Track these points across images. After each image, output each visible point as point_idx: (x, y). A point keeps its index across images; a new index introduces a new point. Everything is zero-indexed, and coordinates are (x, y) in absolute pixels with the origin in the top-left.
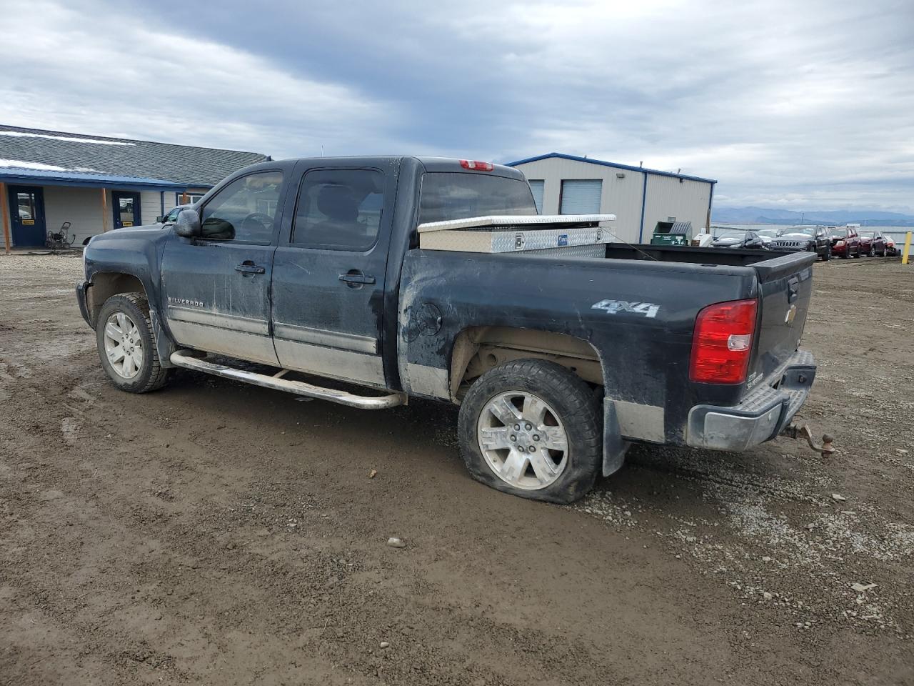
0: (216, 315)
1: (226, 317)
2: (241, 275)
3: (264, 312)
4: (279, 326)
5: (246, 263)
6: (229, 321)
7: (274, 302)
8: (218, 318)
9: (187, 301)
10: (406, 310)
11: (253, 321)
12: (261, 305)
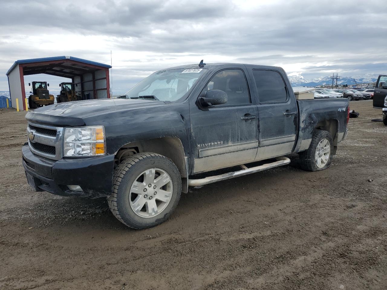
0: (231, 146)
1: (237, 145)
2: (244, 121)
3: (256, 137)
4: (262, 141)
5: (246, 115)
6: (238, 146)
7: (260, 131)
8: (232, 147)
9: (213, 144)
10: (303, 122)
11: (251, 143)
12: (254, 134)
